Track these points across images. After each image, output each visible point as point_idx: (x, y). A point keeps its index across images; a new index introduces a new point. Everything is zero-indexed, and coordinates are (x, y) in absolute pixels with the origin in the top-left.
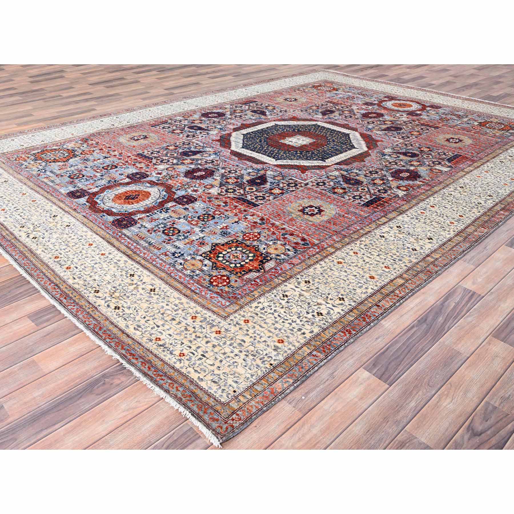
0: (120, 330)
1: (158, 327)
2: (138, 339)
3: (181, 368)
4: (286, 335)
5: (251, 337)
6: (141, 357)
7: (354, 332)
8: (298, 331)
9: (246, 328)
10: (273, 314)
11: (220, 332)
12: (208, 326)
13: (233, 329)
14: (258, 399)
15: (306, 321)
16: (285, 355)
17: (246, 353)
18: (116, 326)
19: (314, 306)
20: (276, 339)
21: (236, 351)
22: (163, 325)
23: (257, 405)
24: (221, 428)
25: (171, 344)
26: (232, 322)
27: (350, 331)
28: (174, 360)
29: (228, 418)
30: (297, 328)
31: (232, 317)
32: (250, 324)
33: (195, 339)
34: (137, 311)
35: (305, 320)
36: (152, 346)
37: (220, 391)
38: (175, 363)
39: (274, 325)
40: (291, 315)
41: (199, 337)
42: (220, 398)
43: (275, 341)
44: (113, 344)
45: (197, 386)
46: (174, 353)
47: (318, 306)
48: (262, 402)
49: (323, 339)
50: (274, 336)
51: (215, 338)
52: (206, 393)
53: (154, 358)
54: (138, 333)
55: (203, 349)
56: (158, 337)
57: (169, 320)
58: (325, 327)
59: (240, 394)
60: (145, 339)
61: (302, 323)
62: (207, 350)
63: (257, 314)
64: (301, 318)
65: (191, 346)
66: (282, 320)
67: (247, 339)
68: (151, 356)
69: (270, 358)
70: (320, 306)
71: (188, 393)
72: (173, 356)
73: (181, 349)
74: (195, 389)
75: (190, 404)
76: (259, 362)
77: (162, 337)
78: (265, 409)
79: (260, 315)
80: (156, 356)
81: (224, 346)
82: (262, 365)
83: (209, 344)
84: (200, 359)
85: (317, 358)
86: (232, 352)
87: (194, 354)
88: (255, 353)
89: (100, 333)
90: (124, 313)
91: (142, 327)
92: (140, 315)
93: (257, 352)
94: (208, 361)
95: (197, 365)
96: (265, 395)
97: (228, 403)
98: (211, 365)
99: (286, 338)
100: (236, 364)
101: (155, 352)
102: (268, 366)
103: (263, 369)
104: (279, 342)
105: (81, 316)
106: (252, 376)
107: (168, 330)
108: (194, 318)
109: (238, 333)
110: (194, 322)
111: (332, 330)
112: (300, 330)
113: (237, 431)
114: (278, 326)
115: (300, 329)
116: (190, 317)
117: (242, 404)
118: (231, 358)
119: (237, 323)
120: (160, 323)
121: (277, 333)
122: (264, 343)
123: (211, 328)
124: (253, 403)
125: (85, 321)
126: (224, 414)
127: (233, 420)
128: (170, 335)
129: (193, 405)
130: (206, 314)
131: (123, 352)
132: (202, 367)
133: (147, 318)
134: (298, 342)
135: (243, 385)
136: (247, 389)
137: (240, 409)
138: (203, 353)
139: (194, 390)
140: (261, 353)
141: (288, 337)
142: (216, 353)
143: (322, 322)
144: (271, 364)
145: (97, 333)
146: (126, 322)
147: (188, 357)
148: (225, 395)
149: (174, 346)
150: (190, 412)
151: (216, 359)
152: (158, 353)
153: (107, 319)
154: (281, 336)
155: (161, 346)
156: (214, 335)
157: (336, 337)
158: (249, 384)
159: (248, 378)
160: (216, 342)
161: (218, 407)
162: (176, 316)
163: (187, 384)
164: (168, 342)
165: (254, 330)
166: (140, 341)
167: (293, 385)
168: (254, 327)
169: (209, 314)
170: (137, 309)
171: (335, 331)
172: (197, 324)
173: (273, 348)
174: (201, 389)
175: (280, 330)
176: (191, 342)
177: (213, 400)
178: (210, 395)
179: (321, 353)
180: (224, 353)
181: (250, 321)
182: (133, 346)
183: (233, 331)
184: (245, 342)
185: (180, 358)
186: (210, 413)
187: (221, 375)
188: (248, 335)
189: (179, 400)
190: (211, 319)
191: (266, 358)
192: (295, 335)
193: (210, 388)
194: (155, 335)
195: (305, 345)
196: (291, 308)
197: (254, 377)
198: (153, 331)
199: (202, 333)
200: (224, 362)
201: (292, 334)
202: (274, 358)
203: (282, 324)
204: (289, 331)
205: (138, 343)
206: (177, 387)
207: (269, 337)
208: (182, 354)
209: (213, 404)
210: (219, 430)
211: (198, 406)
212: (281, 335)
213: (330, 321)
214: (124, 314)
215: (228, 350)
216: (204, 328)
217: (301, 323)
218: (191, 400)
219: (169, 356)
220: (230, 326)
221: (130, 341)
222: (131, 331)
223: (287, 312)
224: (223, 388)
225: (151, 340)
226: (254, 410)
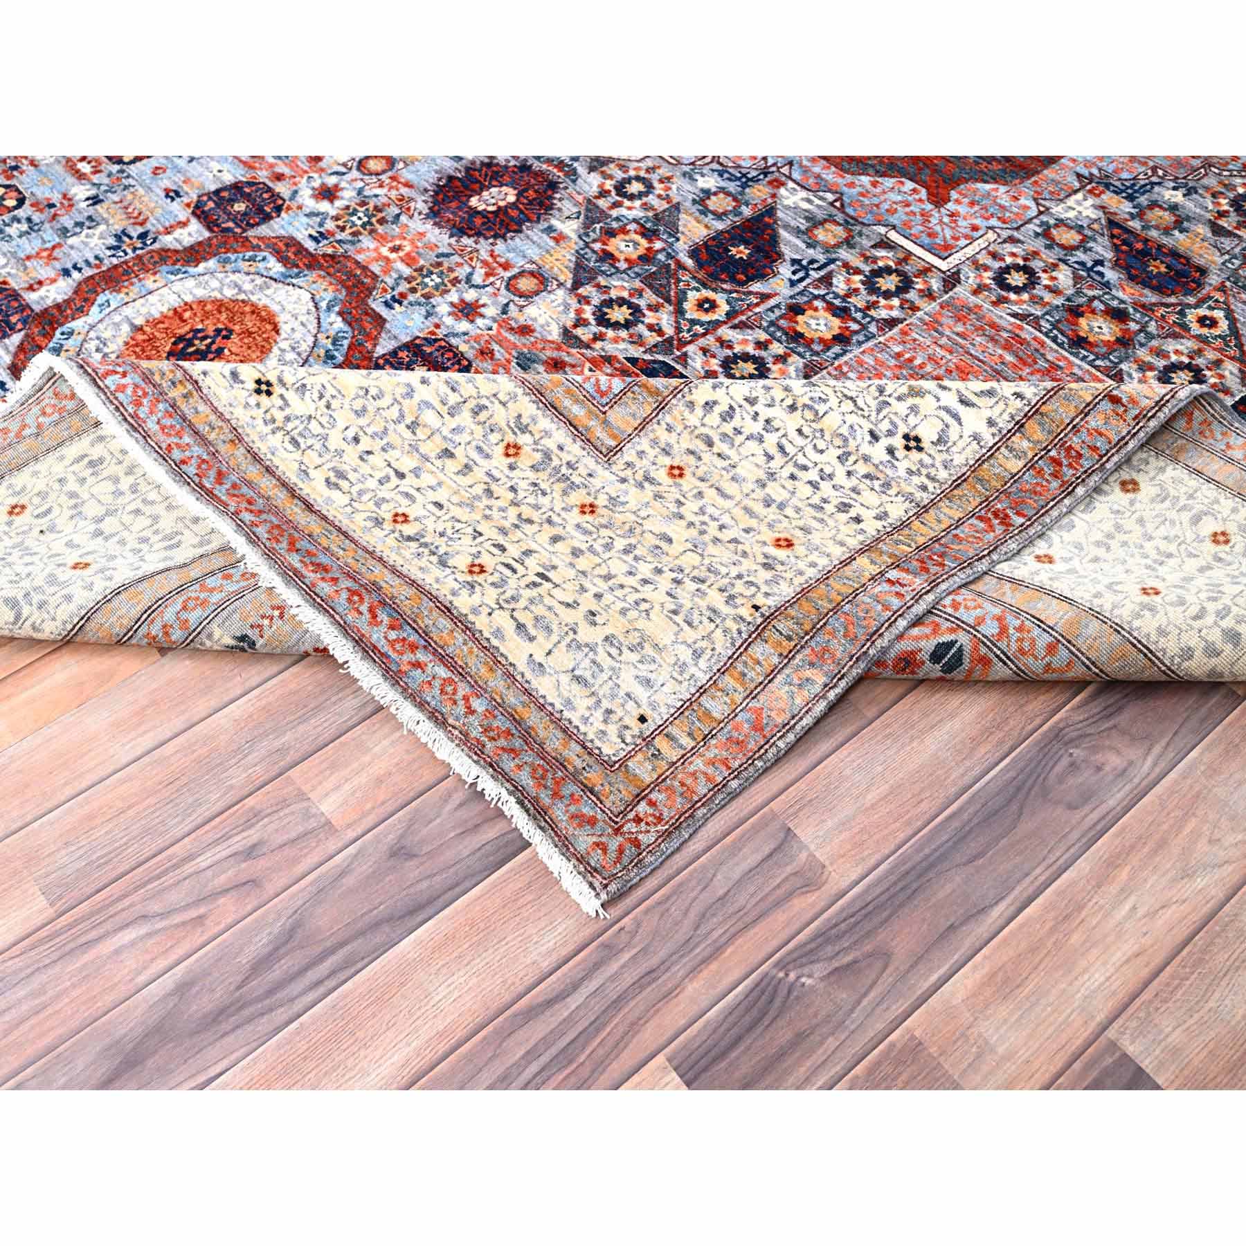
0: (284, 485)
1: (401, 476)
2: (340, 517)
3: (475, 611)
4: (801, 523)
5: (691, 524)
6: (348, 575)
7: (1019, 520)
8: (839, 510)
9: (675, 494)
10: (761, 440)
11: (592, 508)
12: (559, 487)
13: (633, 497)
14: (714, 750)
15: (867, 476)
16: (797, 581)
17: (674, 575)
18: (268, 469)
19: (899, 399)
20: (769, 536)
21: (645, 570)
22: (416, 472)
23: (710, 770)
24: (605, 850)
25: (442, 535)
26: (629, 472)
27: (1007, 516)
28: (451, 584)
29: (623, 813)
30: (835, 502)
31: (629, 454)
32: (688, 483)
33: (517, 526)
34: (328, 407)
35: (862, 469)
36: (382, 541)
37: (599, 715)
38: (454, 594)
39: (764, 486)
40: (821, 445)
41: (530, 521)
42: (598, 743)
43: (765, 543)
44: (261, 531)
45: (527, 692)
46: (451, 562)
47: (911, 401)
48: (725, 762)
49: (921, 540)
50: (764, 528)
51: (578, 526)
52: (556, 720)
53: (389, 576)
54: (340, 499)
55: (544, 556)
56: (400, 511)
57: (433, 455)
58: (925, 498)
59: (660, 729)
60: (359, 518)
61: (854, 481)
62: (556, 561)
63: (710, 444)
64: (852, 459)
65: (506, 545)
66: (790, 469)
67: (677, 530)
68: (378, 570)
69: (753, 589)
70: (917, 401)
71: (501, 723)
72: (448, 571)
73: (474, 550)
74: (523, 703)
75: (509, 764)
76: (717, 599)
77: (413, 512)
78: (734, 784)
79: (720, 446)
80: (394, 571)
81: (607, 555)
82: (725, 610)
83: (559, 546)
84: (535, 584)
85: (902, 591)
86: (630, 573)
87: (514, 571)
88: (703, 575)
89: (221, 492)
90: (288, 411)
91: (352, 476)
92: (341, 425)
93: (709, 570)
94: (555, 592)
95: (523, 603)
96: (735, 734)
97: (623, 762)
98: (568, 605)
99: (799, 533)
100: (644, 606)
101: (392, 558)
102: (745, 612)
103: (730, 624)
104: (780, 546)
105: (152, 426)
106: (697, 655)
107: (431, 488)
108: (512, 450)
109: (650, 511)
110: (512, 467)
111: (949, 512)
112: (844, 507)
113: (650, 859)
114: (775, 491)
115: (845, 505)
116: (500, 449)
117: (663, 765)
118: (627, 590)
119: (647, 478)
120: (407, 463)
121: (772, 517)
122: (731, 546)
123: (565, 493)
124: (698, 764)
125: (169, 447)
126: (614, 801)
127: (638, 820)
128: (439, 506)
129: (519, 767)
130: (547, 434)
131: (294, 560)
132: (539, 610)
133: (365, 444)
134: (842, 544)
135: (669, 696)
136: (681, 711)
137: (657, 783)
138: (541, 570)
139: (520, 709)
140: (724, 570)
141: (806, 530)
142: (583, 573)
143: (916, 480)
144: (756, 608)
145: (210, 493)
146: (297, 455)
147: (496, 578)
148: (612, 730)
149: (451, 539)
150: (510, 793)
151: (583, 589)
152: (400, 561)
153: (237, 438)
154: (785, 529)
155: (409, 539)
156: (575, 517)
157: (964, 531)
158: (685, 691)
159: (683, 667)
160: (579, 541)
161: (594, 776)
162: (457, 438)
163: (496, 683)
164: (430, 529)
165: (701, 503)
166: (345, 523)
167: (824, 697)
168: (700, 494)
169: (560, 435)
170: (327, 396)
171: (957, 515)
172: (523, 476)
173: (761, 559)
174: (542, 707)
175: (781, 506)
176: (503, 531)
177: (578, 749)
178: (568, 733)
179: (915, 574)
180: (608, 577)
181: (687, 472)
182: (325, 542)
183: (632, 505)
184: (670, 541)
185: (469, 578)
186: (572, 795)
187: (600, 650)
188: (681, 517)
189: (476, 750)
190: (566, 457)
191: (739, 587)
192: (830, 522)
193: (568, 702)
194: (392, 505)
195: (861, 552)
196: (822, 408)
197: (703, 663)
198: (384, 493)
199: (537, 507)
200: (608, 598)
201: (822, 521)
202: (764, 588)
203: (789, 484)
204: (810, 509)
205: (339, 530)
206: (466, 699)
207: (747, 531)
208: (477, 569)
209: (579, 763)
210: (596, 858)
211: (534, 770)
212: (785, 523)
213: (943, 474)
214: (288, 419)
215: (618, 567)
216: (544, 494)
217: (849, 483)
218: (512, 750)
219: (437, 572)
220: (624, 486)
221: (315, 526)
222: (315, 489)
223: (806, 430)
224: (606, 704)
225: (378, 522)
226: (702, 789)
